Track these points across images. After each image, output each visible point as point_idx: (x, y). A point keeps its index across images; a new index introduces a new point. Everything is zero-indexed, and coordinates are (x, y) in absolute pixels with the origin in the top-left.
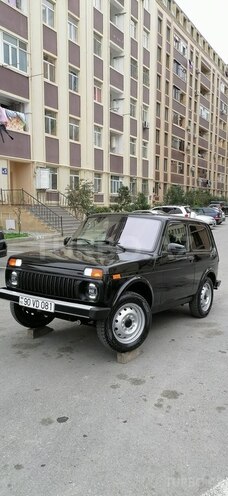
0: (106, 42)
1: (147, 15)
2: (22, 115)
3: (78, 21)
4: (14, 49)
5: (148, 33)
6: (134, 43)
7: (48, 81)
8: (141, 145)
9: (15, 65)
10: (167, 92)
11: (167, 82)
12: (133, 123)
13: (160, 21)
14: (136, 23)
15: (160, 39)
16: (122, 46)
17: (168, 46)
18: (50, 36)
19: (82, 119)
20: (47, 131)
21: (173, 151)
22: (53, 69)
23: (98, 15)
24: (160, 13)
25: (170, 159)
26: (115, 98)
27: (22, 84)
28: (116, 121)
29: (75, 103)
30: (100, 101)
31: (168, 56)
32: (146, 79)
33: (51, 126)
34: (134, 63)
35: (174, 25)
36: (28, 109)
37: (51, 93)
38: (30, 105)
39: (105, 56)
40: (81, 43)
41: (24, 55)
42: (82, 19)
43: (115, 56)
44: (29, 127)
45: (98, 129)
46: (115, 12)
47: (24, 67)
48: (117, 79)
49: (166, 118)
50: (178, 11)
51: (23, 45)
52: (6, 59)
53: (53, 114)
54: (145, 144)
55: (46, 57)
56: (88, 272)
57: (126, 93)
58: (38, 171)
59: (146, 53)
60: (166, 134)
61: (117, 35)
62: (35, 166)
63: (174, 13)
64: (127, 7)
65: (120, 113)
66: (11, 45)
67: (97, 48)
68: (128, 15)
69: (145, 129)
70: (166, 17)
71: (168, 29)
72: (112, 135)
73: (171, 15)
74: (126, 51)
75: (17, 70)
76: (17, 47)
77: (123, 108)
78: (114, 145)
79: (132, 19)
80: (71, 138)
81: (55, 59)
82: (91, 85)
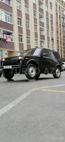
0: (38, 13)
1: (51, 3)
2: (11, 36)
3: (28, 7)
4: (8, 17)
5: (52, 9)
6: (47, 13)
7: (19, 26)
8: (52, 45)
9: (9, 21)
10: (60, 28)
11: (60, 25)
12: (48, 38)
13: (56, 5)
14: (47, 6)
15: (57, 11)
16: (43, 14)
17: (60, 13)
18: (19, 12)
19: (31, 37)
20: (19, 41)
21: (64, 47)
22: (20, 22)
23: (34, 5)
24: (56, 2)
25: (63, 50)
26: (41, 30)
27: (11, 27)
28: (42, 37)
29: (28, 32)
30: (36, 31)
31: (60, 16)
32: (52, 23)
33: (21, 40)
34: (47, 18)
35: (61, 6)
36: (13, 34)
37: (20, 29)
38: (14, 33)
39: (38, 17)
40: (30, 14)
41: (11, 18)
42: (29, 6)
43: (41, 17)
44: (14, 40)
45: (36, 40)
46: (40, 3)
47: (11, 22)
48: (42, 24)
49: (61, 36)
50: (62, 2)
51: (11, 15)
52: (6, 20)
53: (21, 36)
54: (53, 44)
55: (18, 18)
56: (20, 58)
57: (45, 28)
58: (17, 54)
59: (52, 15)
60: (61, 41)
61: (41, 10)
62: (16, 52)
63: (61, 2)
64: (44, 2)
65: (44, 35)
66: (7, 16)
67: (35, 15)
68: (45, 4)
69: (52, 39)
70: (58, 4)
71: (59, 7)
72: (41, 42)
73: (60, 3)
74: (45, 15)
75: (9, 23)
76: (9, 16)
77: (45, 33)
78: (42, 45)
79: (46, 5)
80: (27, 43)
81: (21, 19)
82: (33, 26)
